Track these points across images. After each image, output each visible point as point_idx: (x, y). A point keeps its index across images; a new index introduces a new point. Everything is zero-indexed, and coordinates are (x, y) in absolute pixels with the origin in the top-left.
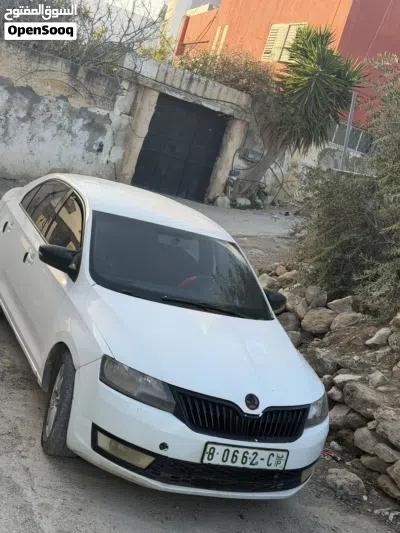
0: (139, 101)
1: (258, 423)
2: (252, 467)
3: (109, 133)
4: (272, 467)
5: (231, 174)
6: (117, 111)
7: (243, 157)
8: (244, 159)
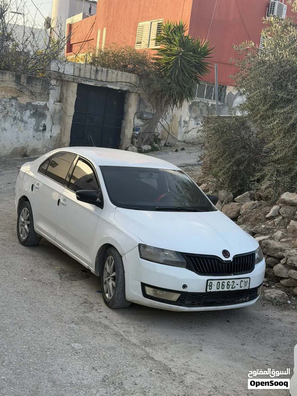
0: (65, 92)
1: (231, 265)
2: (233, 290)
3: (49, 117)
4: (243, 288)
5: (134, 130)
6: (51, 101)
7: (140, 117)
8: (141, 118)
